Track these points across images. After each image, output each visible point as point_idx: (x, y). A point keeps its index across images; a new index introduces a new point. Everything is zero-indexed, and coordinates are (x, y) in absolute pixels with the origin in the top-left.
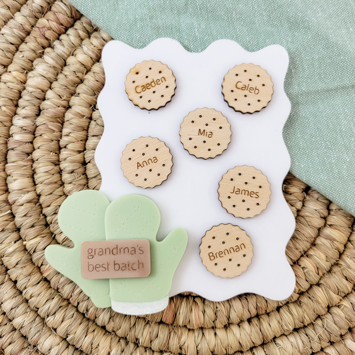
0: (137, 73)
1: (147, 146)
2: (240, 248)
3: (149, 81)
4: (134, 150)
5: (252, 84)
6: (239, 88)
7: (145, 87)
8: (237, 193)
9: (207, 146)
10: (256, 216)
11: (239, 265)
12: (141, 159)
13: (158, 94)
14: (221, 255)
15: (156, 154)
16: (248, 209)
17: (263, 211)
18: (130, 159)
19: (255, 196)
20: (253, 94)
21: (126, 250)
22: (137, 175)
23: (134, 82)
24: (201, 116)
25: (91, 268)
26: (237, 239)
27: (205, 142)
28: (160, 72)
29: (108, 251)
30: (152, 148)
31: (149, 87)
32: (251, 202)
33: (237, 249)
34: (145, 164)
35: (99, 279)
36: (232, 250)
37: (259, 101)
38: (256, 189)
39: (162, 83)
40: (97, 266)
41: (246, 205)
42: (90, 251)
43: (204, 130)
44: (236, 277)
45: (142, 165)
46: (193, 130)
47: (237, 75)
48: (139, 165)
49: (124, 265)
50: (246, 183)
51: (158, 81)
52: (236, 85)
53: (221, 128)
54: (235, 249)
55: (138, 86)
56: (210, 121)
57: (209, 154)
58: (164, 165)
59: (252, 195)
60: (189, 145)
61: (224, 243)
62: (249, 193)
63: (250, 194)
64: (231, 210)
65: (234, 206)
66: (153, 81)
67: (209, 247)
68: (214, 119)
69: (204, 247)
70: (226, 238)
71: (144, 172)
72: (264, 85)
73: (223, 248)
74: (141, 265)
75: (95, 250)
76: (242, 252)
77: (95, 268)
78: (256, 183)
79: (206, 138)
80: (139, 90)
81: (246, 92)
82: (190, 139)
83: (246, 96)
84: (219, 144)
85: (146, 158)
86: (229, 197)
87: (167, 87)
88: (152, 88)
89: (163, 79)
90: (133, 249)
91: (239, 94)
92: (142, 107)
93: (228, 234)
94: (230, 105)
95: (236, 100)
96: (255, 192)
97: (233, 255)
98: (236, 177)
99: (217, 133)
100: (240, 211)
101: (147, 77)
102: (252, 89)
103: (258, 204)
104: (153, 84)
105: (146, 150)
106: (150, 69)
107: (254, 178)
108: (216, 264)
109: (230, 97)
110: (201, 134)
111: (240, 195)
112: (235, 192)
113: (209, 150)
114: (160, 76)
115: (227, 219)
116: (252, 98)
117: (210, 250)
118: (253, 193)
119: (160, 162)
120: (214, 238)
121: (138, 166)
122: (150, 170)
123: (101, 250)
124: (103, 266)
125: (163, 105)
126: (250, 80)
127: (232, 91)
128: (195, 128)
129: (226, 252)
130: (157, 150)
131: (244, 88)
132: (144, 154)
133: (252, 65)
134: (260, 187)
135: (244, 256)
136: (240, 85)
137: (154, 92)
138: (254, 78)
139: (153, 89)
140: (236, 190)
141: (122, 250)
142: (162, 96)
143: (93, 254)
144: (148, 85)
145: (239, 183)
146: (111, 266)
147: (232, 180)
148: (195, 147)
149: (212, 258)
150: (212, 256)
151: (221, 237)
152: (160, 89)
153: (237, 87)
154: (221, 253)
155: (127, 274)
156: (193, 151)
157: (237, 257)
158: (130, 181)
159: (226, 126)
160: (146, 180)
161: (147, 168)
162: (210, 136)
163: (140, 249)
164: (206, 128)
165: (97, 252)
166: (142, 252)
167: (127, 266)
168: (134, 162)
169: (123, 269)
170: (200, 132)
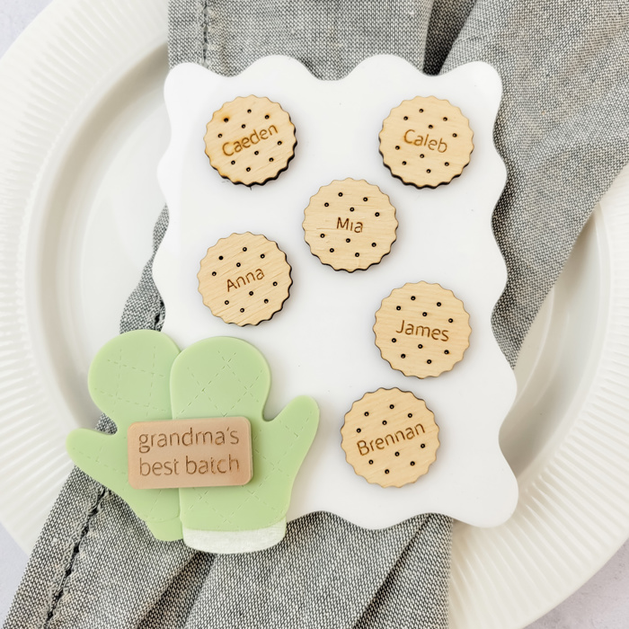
0: (226, 120)
1: (245, 249)
2: (415, 433)
3: (247, 132)
4: (221, 258)
5: (434, 135)
6: (410, 143)
7: (240, 145)
8: (409, 331)
9: (353, 248)
10: (445, 373)
11: (413, 463)
12: (234, 274)
13: (264, 156)
14: (380, 446)
15: (261, 263)
17: (456, 365)
18: (214, 273)
19: (441, 336)
20: (436, 151)
21: (208, 436)
22: (227, 302)
23: (220, 135)
24: (341, 194)
25: (145, 469)
26: (410, 415)
27: (348, 240)
28: (267, 117)
29: (175, 439)
30: (253, 254)
31: (247, 145)
32: (434, 348)
33: (410, 434)
34: (241, 281)
35: (160, 490)
36: (400, 436)
37: (447, 164)
38: (444, 325)
39: (270, 137)
40: (156, 466)
41: (425, 354)
42: (144, 439)
43: (348, 220)
44: (408, 484)
45: (236, 285)
46: (327, 220)
47: (406, 118)
48: (230, 284)
49: (204, 464)
50: (425, 314)
51: (263, 132)
52: (405, 137)
53: (377, 214)
54: (405, 433)
55: (227, 143)
56: (358, 203)
57: (357, 263)
58: (275, 284)
59: (435, 336)
60: (320, 246)
61: (385, 422)
62: (431, 333)
63: (433, 334)
64: (398, 362)
65: (403, 356)
66: (255, 134)
67: (359, 430)
68: (366, 199)
69: (349, 431)
70: (389, 415)
71: (239, 296)
72: (455, 135)
73: (383, 432)
74: (234, 462)
75: (152, 437)
76: (418, 440)
77: (153, 469)
78: (444, 313)
79: (350, 234)
80: (230, 149)
81: (424, 149)
82: (323, 236)
83: (422, 156)
84: (374, 245)
85: (242, 271)
86: (394, 340)
87: (280, 143)
88: (253, 146)
89: (272, 129)
90: (220, 435)
91: (410, 152)
92: (234, 181)
93: (392, 407)
94: (395, 173)
95: (405, 163)
96: (441, 330)
97: (401, 445)
98: (406, 303)
99: (371, 224)
100: (415, 364)
101: (243, 126)
102: (433, 143)
103: (447, 352)
104: (254, 139)
105: (242, 257)
106: (249, 111)
107: (439, 304)
108: (371, 462)
109: (394, 159)
110: (342, 227)
111: (414, 336)
112: (404, 330)
113: (357, 255)
114: (266, 124)
115: (391, 379)
116: (435, 159)
117: (360, 436)
118: (437, 332)
119: (269, 279)
120: (367, 414)
121: (229, 287)
122: (251, 293)
123: (163, 437)
124: (167, 465)
125: (274, 175)
126: (431, 126)
127: (398, 148)
128: (331, 216)
129: (389, 439)
130: (263, 256)
131: (420, 141)
132: (239, 265)
133: (433, 99)
134: (451, 321)
135: (423, 446)
136: (411, 137)
137: (256, 153)
138: (438, 123)
139: (254, 148)
140: (406, 327)
141: (201, 437)
142: (271, 159)
143: (149, 444)
144: (246, 141)
145: (412, 314)
146: (181, 467)
147: (399, 308)
148: (332, 250)
149: (364, 451)
150: (363, 447)
151: (380, 412)
152: (268, 147)
153: (406, 141)
154: (379, 441)
155: (209, 479)
156: (327, 257)
157: (409, 448)
158: (215, 313)
159: (386, 211)
160: (243, 310)
161: (245, 289)
162: (357, 230)
163: (233, 434)
164: (351, 216)
165: (156, 440)
166: (235, 441)
167: (210, 465)
168: (221, 280)
169: (202, 470)
170: (340, 223)
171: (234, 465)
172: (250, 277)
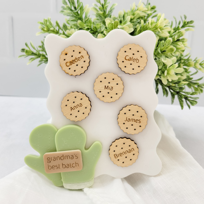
0: (66, 54)
1: (76, 97)
2: (131, 151)
3: (73, 58)
4: (68, 100)
5: (135, 57)
6: (127, 60)
7: (72, 63)
8: (129, 121)
9: (110, 95)
10: (139, 133)
11: (131, 160)
12: (73, 105)
13: (80, 66)
14: (121, 155)
16: (135, 129)
17: (143, 130)
18: (66, 105)
19: (138, 122)
20: (135, 62)
21: (68, 157)
22: (71, 114)
23: (65, 60)
24: (105, 78)
25: (50, 168)
26: (130, 146)
27: (108, 93)
28: (80, 53)
29: (58, 158)
30: (78, 99)
31: (74, 63)
32: (136, 125)
33: (130, 151)
34: (75, 108)
36: (127, 152)
37: (139, 67)
38: (139, 118)
39: (81, 60)
40: (53, 167)
41: (134, 127)
42: (48, 159)
43: (108, 86)
45: (74, 109)
46: (101, 86)
47: (125, 52)
48: (72, 109)
50: (133, 115)
51: (79, 58)
52: (125, 58)
53: (117, 84)
54: (128, 151)
55: (67, 62)
56: (111, 80)
57: (111, 100)
58: (86, 108)
59: (137, 122)
60: (100, 95)
61: (122, 148)
63: (136, 121)
64: (125, 130)
65: (127, 128)
66: (76, 59)
67: (114, 151)
68: (113, 79)
69: (111, 151)
70: (123, 146)
71: (75, 112)
72: (141, 57)
73: (122, 151)
75: (51, 158)
76: (132, 153)
77: (52, 167)
78: (139, 114)
79: (109, 91)
80: (68, 64)
81: (131, 62)
82: (100, 92)
83: (131, 64)
84: (117, 94)
85: (75, 104)
86: (124, 124)
87: (84, 61)
88: (76, 63)
89: (82, 57)
90: (72, 156)
91: (127, 63)
92: (70, 74)
93: (124, 143)
94: (122, 70)
95: (125, 67)
96: (138, 120)
97: (127, 155)
98: (127, 112)
99: (116, 88)
100: (131, 130)
101: (72, 56)
102: (134, 60)
103: (140, 126)
105: (75, 100)
106: (74, 51)
107: (137, 112)
108: (118, 160)
109: (122, 65)
110: (106, 89)
111: (130, 122)
112: (127, 120)
113: (111, 97)
114: (80, 55)
116: (135, 65)
117: (115, 153)
118: (137, 120)
120: (116, 146)
121: (71, 109)
122: (79, 111)
123: (54, 158)
124: (56, 166)
125: (83, 72)
126: (133, 54)
127: (123, 62)
129: (124, 153)
130: (81, 99)
131: (130, 59)
132: (74, 102)
133: (135, 44)
134: (141, 117)
135: (134, 154)
136: (127, 58)
137: (77, 65)
138: (136, 53)
139: (76, 64)
140: (127, 119)
141: (66, 157)
142: (82, 67)
143: (50, 160)
144: (73, 61)
145: (129, 115)
146: (61, 166)
147: (125, 114)
148: (103, 96)
149: (116, 157)
150: (116, 156)
151: (120, 145)
152: (80, 63)
153: (126, 59)
154: (121, 154)
155: (70, 169)
156: (102, 99)
157: (130, 156)
158: (67, 118)
159: (120, 82)
160: (76, 117)
161: (77, 110)
162: (111, 89)
163: (76, 156)
164: (109, 85)
165: (52, 159)
166: (77, 158)
167: (69, 165)
168: (69, 108)
169: (67, 167)
170: (106, 87)
171: (77, 164)
172: (78, 106)
